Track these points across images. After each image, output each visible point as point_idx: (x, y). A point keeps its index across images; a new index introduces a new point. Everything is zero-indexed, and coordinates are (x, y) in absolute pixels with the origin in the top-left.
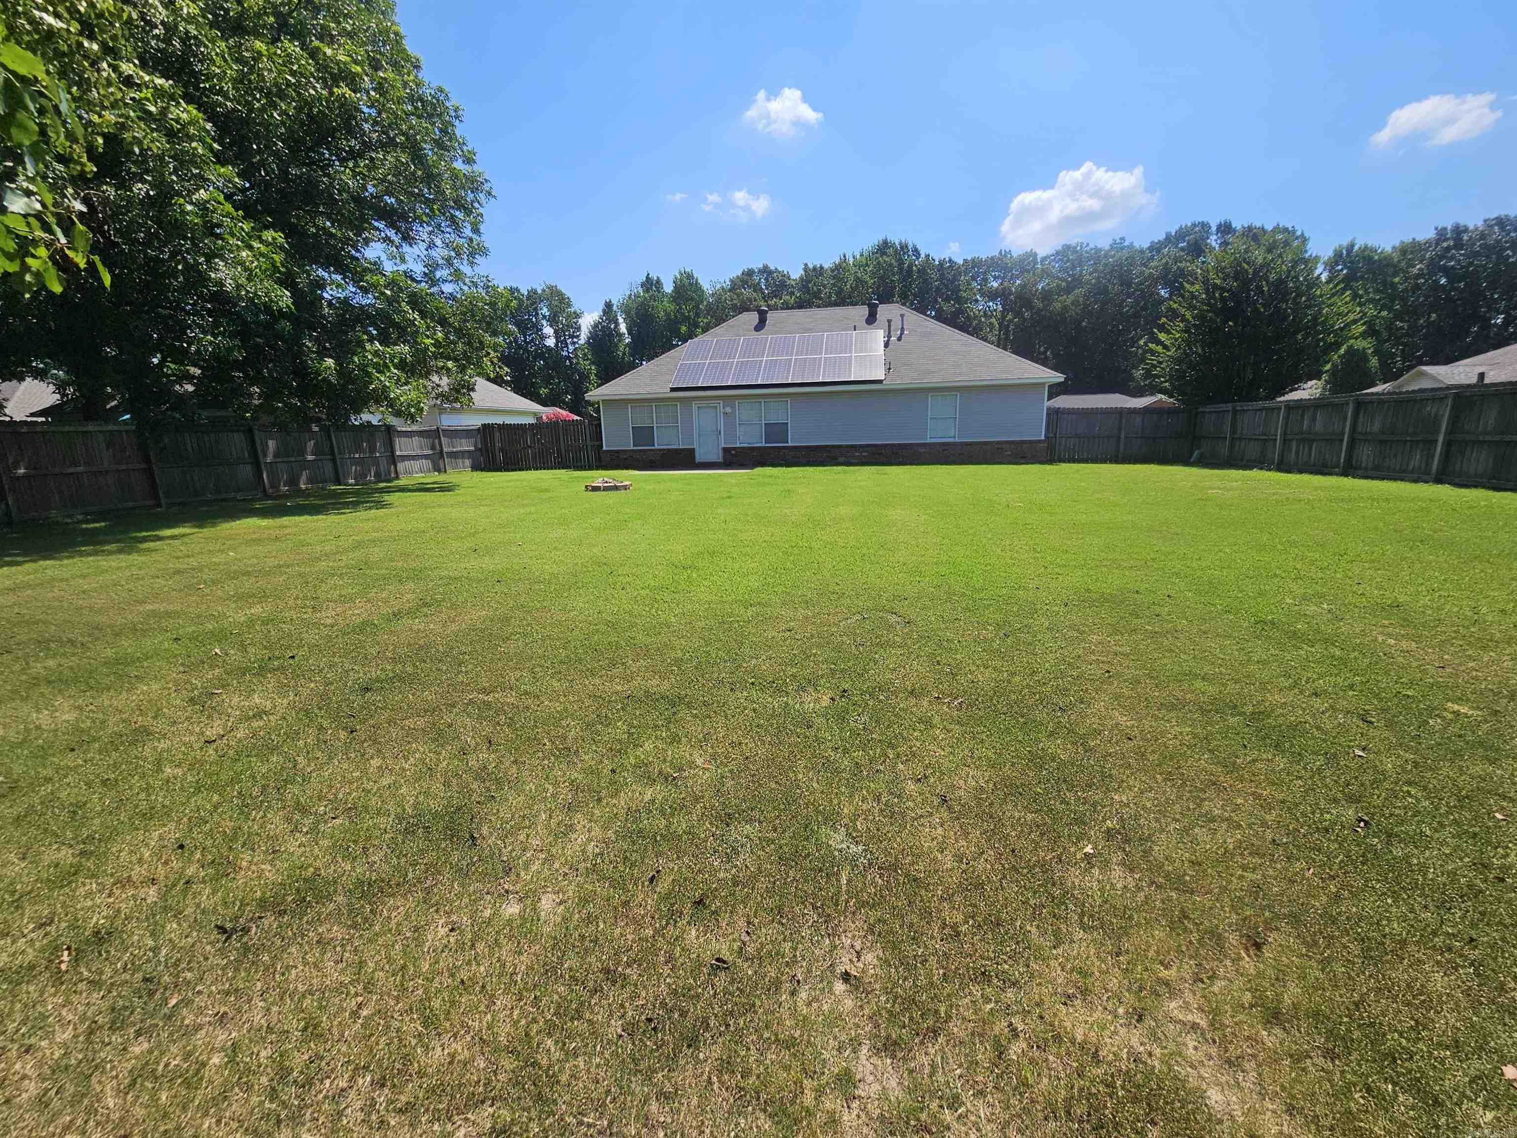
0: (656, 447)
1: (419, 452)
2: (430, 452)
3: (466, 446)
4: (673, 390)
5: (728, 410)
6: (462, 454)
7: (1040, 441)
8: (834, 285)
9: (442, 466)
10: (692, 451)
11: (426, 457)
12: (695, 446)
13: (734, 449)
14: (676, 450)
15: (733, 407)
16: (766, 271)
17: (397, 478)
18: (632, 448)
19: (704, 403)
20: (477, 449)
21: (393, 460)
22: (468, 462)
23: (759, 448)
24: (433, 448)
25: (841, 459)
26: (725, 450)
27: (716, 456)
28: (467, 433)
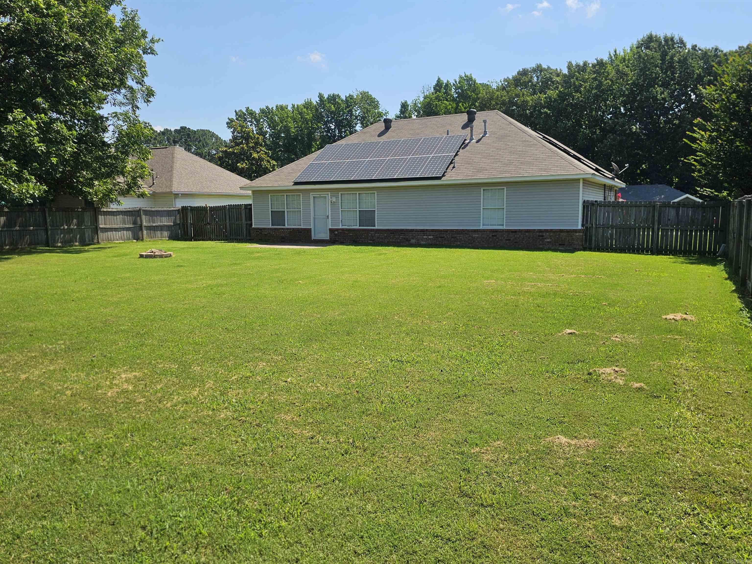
0: (286, 226)
1: (122, 226)
2: (131, 226)
3: (166, 221)
4: (296, 184)
5: (334, 200)
6: (161, 228)
7: (576, 231)
8: (595, 79)
9: (141, 236)
10: (309, 230)
11: (127, 229)
12: (312, 227)
13: (337, 230)
14: (298, 230)
15: (337, 197)
16: (539, 69)
17: (98, 242)
18: (270, 226)
19: (316, 194)
20: (175, 224)
21: (96, 230)
22: (166, 234)
23: (354, 230)
24: (135, 223)
25: (413, 241)
26: (331, 231)
27: (326, 236)
28: (169, 213)
